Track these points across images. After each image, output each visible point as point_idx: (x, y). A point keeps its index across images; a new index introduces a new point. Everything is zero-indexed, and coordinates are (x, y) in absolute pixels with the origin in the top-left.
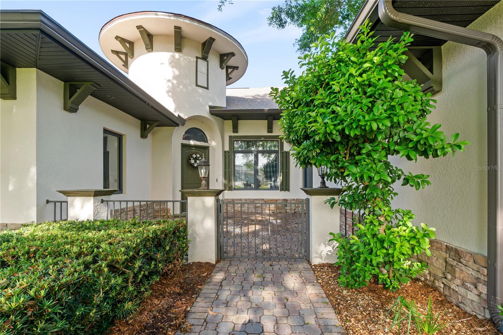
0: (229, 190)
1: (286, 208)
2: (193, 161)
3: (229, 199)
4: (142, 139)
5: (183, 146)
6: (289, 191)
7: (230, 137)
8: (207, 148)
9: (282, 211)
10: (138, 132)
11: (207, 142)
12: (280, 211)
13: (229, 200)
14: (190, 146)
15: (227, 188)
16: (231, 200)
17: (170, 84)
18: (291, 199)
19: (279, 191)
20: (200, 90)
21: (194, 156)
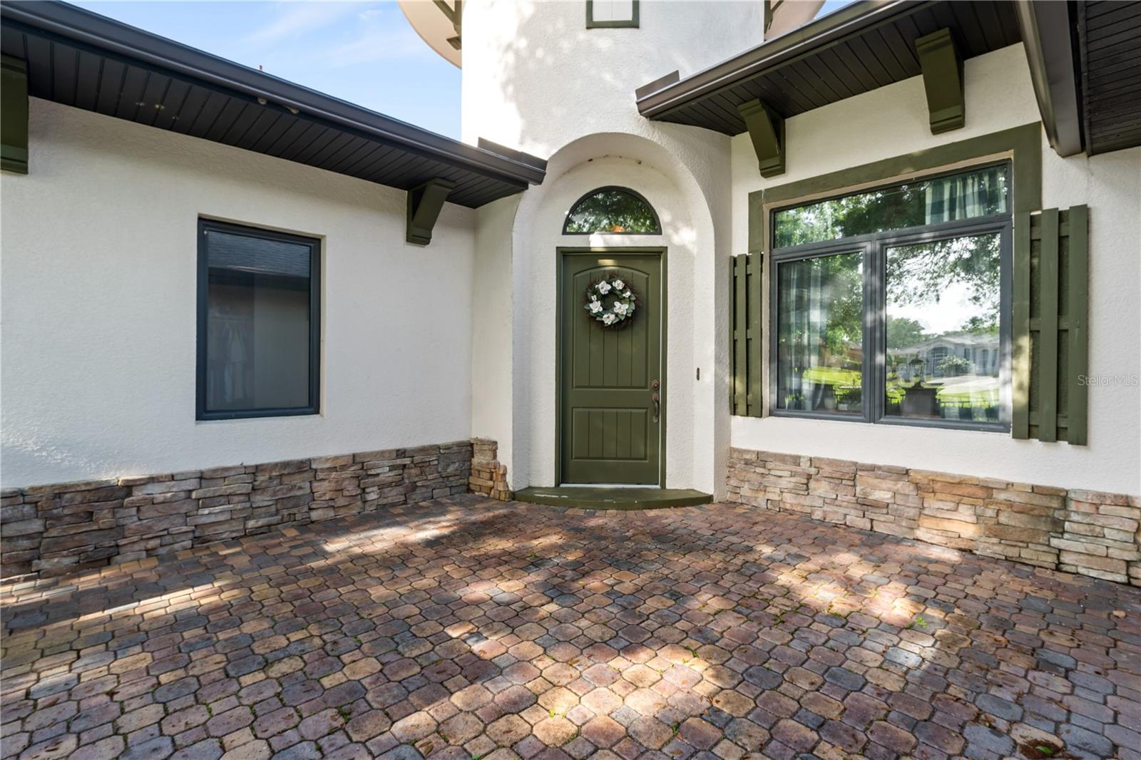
0: (747, 415)
1: (1055, 542)
2: (596, 307)
3: (748, 452)
4: (415, 250)
5: (565, 255)
6: (1081, 439)
7: (754, 197)
8: (658, 255)
9: (1025, 554)
10: (397, 229)
11: (660, 233)
12: (1012, 552)
13: (748, 457)
14: (587, 255)
15: (742, 407)
16: (754, 457)
17: (511, 58)
18: (1102, 496)
19: (1008, 437)
20: (604, 39)
21: (604, 287)
